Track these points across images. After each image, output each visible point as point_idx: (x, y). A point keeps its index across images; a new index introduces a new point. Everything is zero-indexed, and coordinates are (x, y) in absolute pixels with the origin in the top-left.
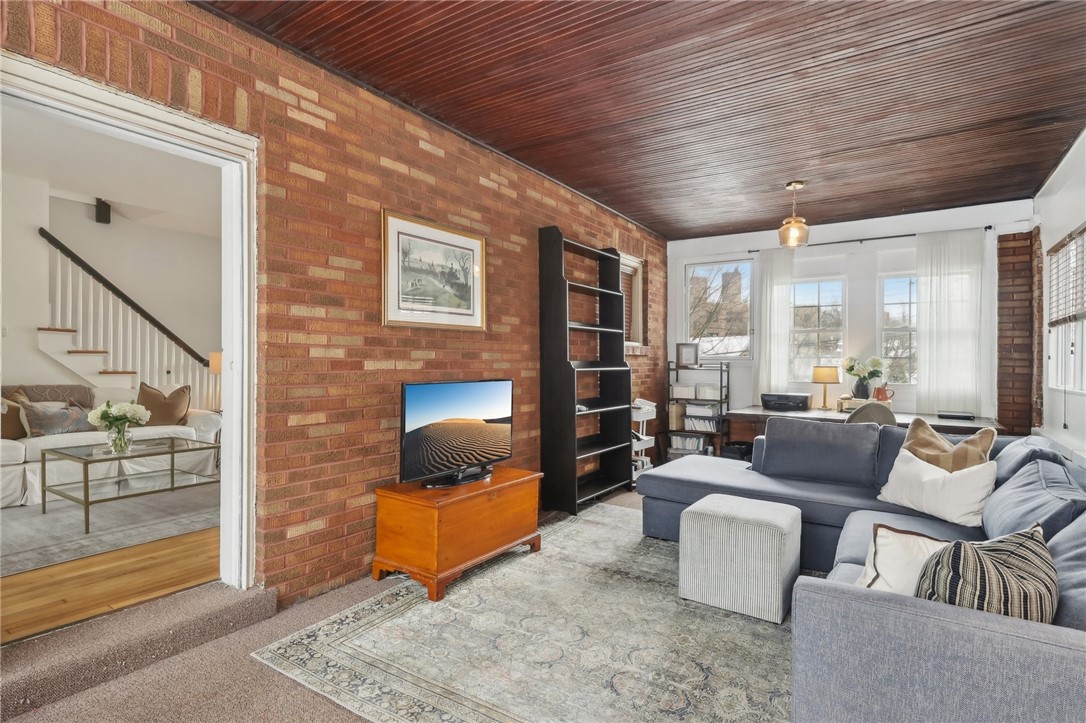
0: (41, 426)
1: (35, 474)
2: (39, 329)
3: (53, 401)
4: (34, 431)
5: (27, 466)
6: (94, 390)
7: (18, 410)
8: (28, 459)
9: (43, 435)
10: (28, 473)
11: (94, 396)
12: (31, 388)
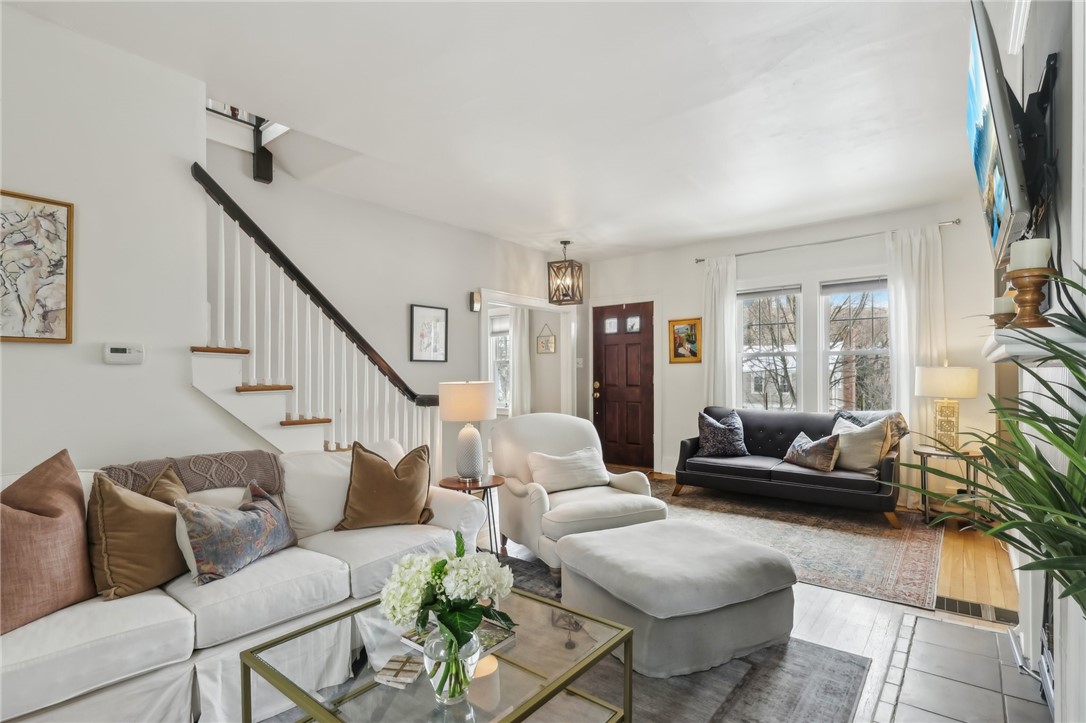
0: (217, 557)
1: (214, 679)
2: (194, 349)
3: (225, 486)
4: (205, 568)
5: (201, 662)
6: (282, 459)
7: (173, 520)
8: (199, 646)
9: (221, 576)
10: (200, 676)
11: (283, 471)
12: (187, 462)
